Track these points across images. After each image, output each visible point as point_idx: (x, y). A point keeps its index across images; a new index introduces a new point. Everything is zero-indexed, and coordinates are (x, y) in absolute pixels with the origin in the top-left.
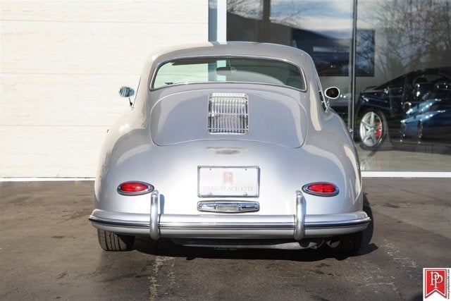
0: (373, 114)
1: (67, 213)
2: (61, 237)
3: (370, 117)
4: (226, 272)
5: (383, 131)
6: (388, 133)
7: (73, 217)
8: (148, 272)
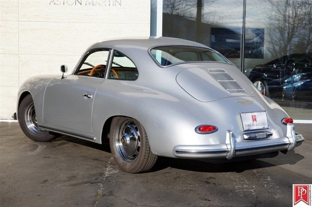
0: (260, 83)
3: (258, 84)
4: (148, 181)
5: (266, 93)
8: (99, 180)
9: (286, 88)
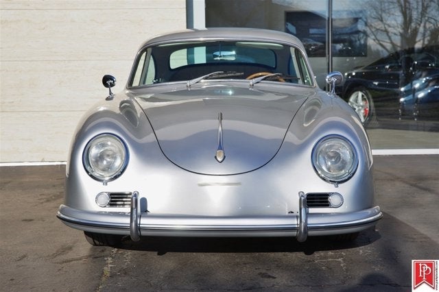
0: (360, 94)
1: (44, 197)
2: (31, 220)
3: (357, 97)
5: (370, 110)
6: (374, 112)
7: (48, 201)
9: (405, 101)
